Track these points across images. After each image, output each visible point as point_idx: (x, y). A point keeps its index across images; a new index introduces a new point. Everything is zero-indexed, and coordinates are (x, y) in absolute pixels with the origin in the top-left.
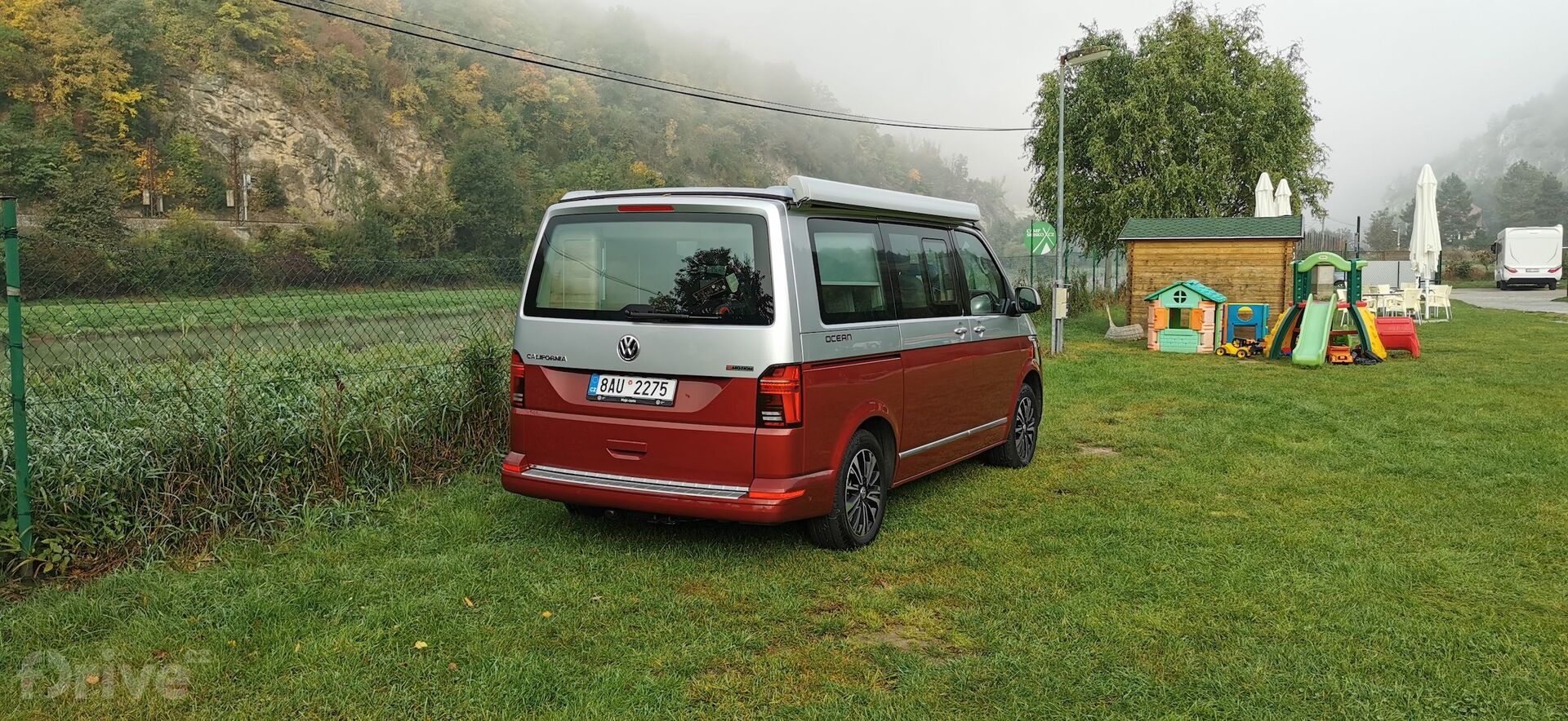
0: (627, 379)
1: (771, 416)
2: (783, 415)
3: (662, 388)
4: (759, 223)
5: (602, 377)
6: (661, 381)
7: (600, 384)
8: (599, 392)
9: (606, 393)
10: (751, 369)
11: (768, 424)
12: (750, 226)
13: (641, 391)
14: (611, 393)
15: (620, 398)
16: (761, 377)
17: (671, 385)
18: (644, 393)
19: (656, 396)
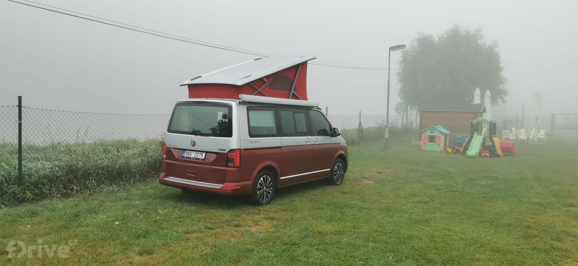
0: (193, 152)
1: (230, 164)
2: (234, 164)
3: (202, 155)
4: (230, 107)
5: (186, 151)
6: (202, 153)
7: (186, 153)
8: (185, 156)
9: (187, 156)
10: (225, 150)
11: (230, 166)
12: (227, 109)
13: (196, 156)
14: (188, 156)
15: (190, 157)
16: (228, 152)
17: (204, 154)
18: (197, 156)
19: (200, 157)
